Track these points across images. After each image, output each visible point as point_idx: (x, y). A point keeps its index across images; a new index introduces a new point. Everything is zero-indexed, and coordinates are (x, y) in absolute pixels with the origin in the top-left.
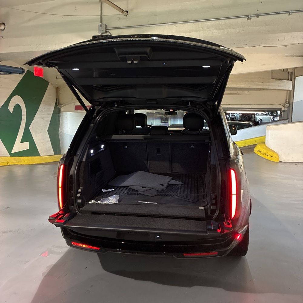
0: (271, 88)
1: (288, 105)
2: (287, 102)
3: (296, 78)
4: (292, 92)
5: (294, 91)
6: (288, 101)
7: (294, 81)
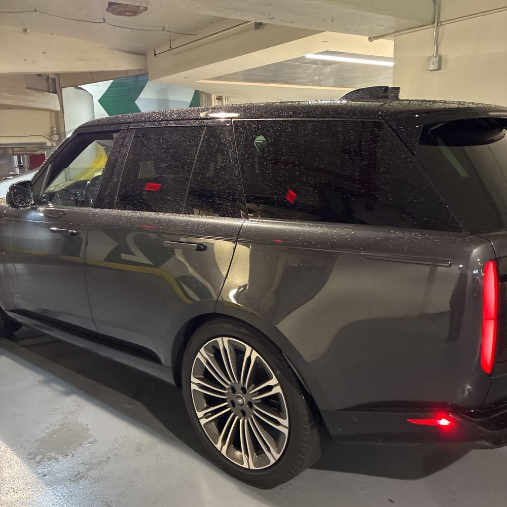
0: (31, 106)
1: (58, 136)
2: (55, 132)
3: (63, 89)
4: (60, 114)
5: (63, 113)
6: (55, 129)
7: (60, 94)
